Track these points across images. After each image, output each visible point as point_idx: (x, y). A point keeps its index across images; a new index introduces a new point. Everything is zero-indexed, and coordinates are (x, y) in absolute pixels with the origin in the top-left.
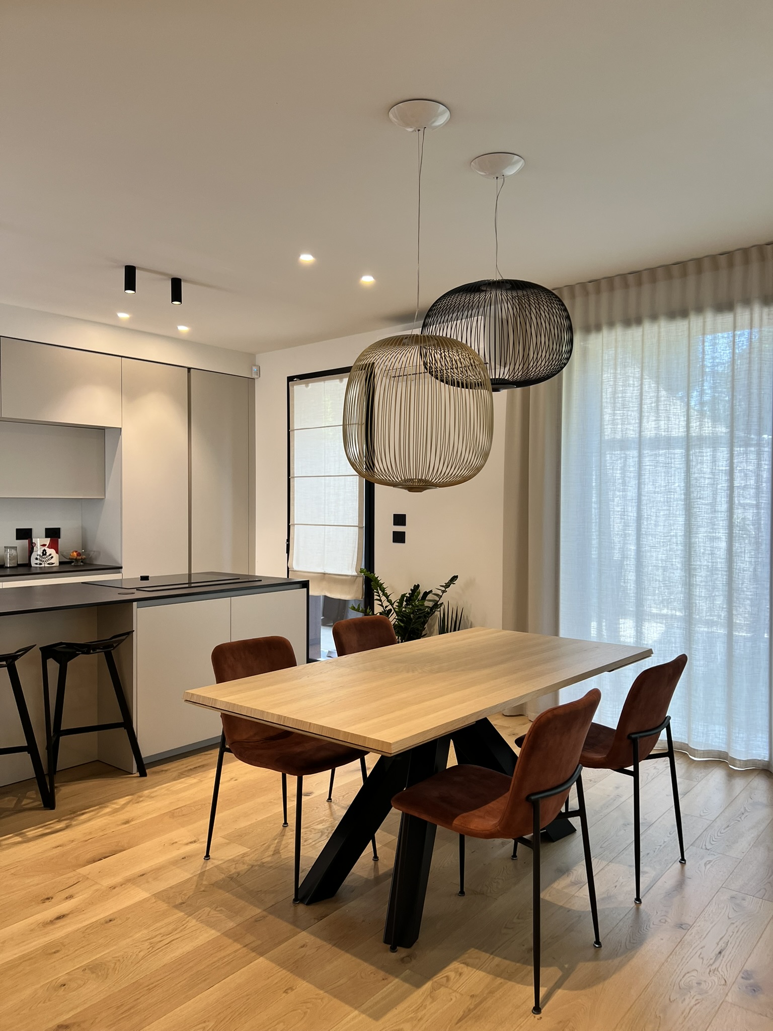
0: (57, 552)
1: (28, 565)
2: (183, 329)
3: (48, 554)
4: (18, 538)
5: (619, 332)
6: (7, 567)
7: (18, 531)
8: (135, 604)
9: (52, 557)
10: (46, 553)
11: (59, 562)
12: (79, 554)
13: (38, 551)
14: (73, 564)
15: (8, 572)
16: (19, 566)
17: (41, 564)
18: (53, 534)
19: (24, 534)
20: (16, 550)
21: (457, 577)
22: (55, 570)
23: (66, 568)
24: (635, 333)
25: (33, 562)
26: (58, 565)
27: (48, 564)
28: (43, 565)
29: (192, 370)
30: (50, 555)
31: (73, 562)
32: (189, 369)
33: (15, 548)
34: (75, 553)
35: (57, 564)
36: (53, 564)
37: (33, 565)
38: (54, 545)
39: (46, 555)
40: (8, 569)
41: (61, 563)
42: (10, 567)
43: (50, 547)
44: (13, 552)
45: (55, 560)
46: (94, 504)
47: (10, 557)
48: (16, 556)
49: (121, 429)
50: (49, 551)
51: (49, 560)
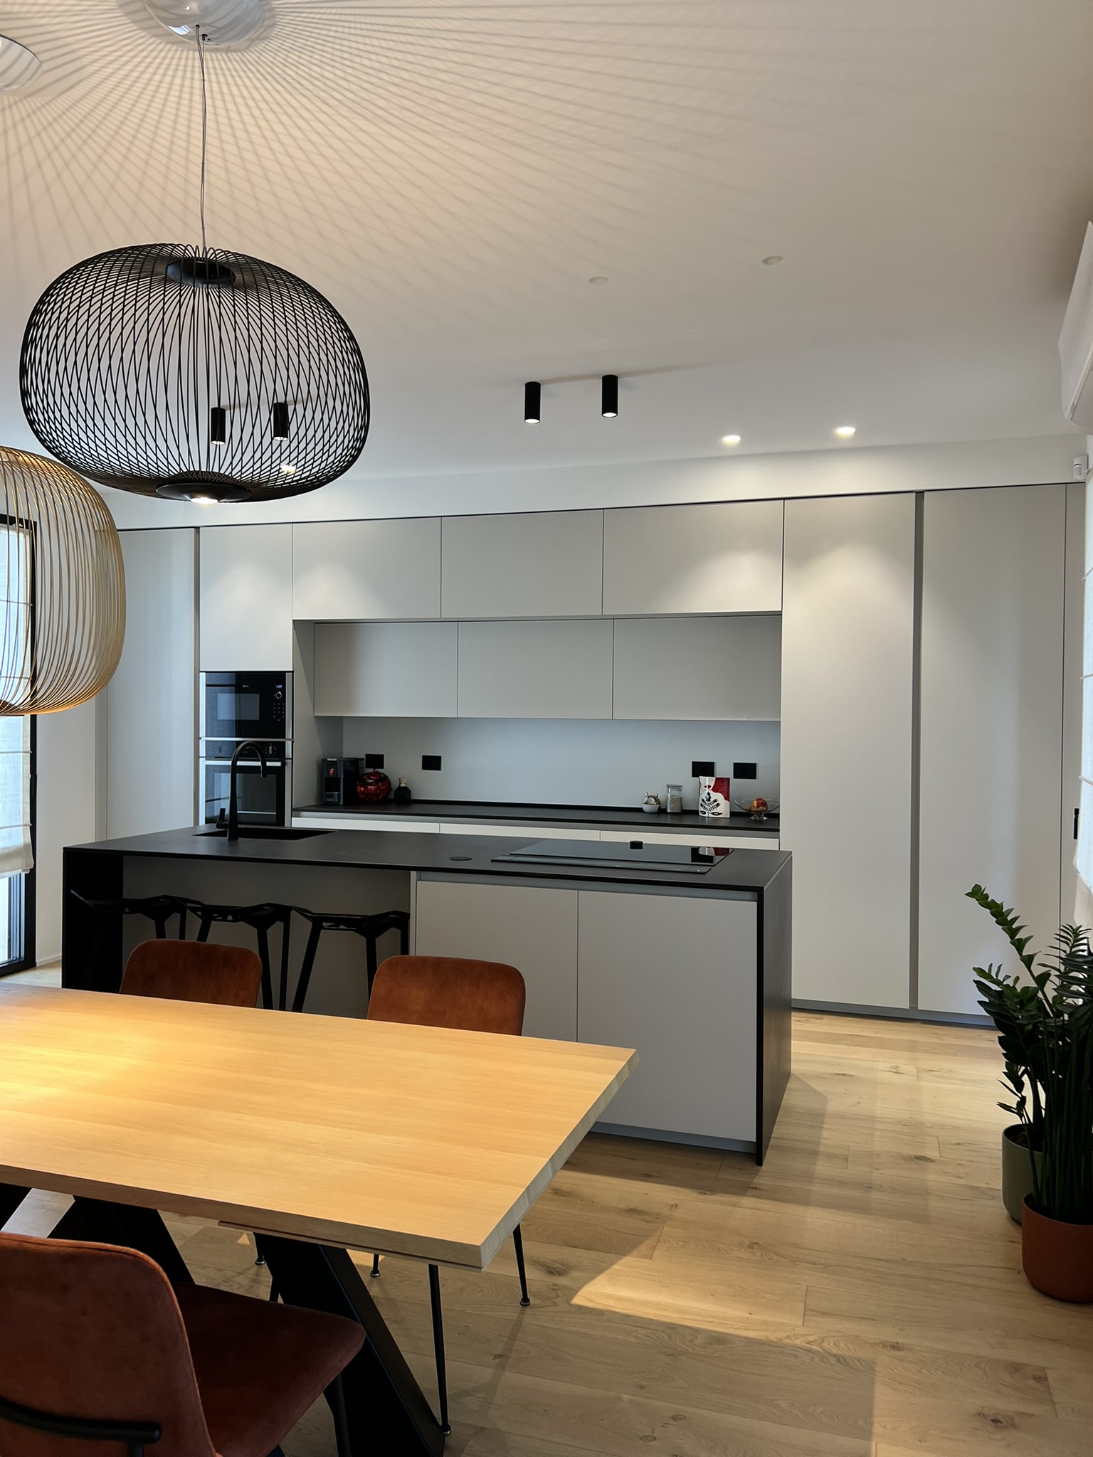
0: (727, 798)
2: (846, 432)
3: (712, 800)
4: (694, 774)
6: (668, 813)
7: (694, 764)
8: (413, 874)
9: (718, 805)
10: (710, 797)
12: (759, 804)
13: (703, 793)
14: (753, 818)
15: (669, 820)
17: (705, 813)
18: (745, 771)
19: (702, 769)
20: (681, 790)
22: (722, 824)
23: (739, 822)
25: (700, 809)
26: (729, 816)
27: (713, 814)
28: (706, 815)
29: (925, 493)
30: (715, 801)
31: (752, 815)
32: (920, 494)
33: (678, 788)
34: (756, 805)
35: (726, 815)
36: (719, 814)
37: (701, 814)
38: (721, 788)
39: (709, 800)
40: (669, 816)
41: (732, 814)
42: (670, 813)
43: (715, 790)
44: (676, 793)
45: (724, 809)
47: (673, 800)
48: (681, 799)
49: (779, 614)
50: (715, 796)
51: (713, 808)
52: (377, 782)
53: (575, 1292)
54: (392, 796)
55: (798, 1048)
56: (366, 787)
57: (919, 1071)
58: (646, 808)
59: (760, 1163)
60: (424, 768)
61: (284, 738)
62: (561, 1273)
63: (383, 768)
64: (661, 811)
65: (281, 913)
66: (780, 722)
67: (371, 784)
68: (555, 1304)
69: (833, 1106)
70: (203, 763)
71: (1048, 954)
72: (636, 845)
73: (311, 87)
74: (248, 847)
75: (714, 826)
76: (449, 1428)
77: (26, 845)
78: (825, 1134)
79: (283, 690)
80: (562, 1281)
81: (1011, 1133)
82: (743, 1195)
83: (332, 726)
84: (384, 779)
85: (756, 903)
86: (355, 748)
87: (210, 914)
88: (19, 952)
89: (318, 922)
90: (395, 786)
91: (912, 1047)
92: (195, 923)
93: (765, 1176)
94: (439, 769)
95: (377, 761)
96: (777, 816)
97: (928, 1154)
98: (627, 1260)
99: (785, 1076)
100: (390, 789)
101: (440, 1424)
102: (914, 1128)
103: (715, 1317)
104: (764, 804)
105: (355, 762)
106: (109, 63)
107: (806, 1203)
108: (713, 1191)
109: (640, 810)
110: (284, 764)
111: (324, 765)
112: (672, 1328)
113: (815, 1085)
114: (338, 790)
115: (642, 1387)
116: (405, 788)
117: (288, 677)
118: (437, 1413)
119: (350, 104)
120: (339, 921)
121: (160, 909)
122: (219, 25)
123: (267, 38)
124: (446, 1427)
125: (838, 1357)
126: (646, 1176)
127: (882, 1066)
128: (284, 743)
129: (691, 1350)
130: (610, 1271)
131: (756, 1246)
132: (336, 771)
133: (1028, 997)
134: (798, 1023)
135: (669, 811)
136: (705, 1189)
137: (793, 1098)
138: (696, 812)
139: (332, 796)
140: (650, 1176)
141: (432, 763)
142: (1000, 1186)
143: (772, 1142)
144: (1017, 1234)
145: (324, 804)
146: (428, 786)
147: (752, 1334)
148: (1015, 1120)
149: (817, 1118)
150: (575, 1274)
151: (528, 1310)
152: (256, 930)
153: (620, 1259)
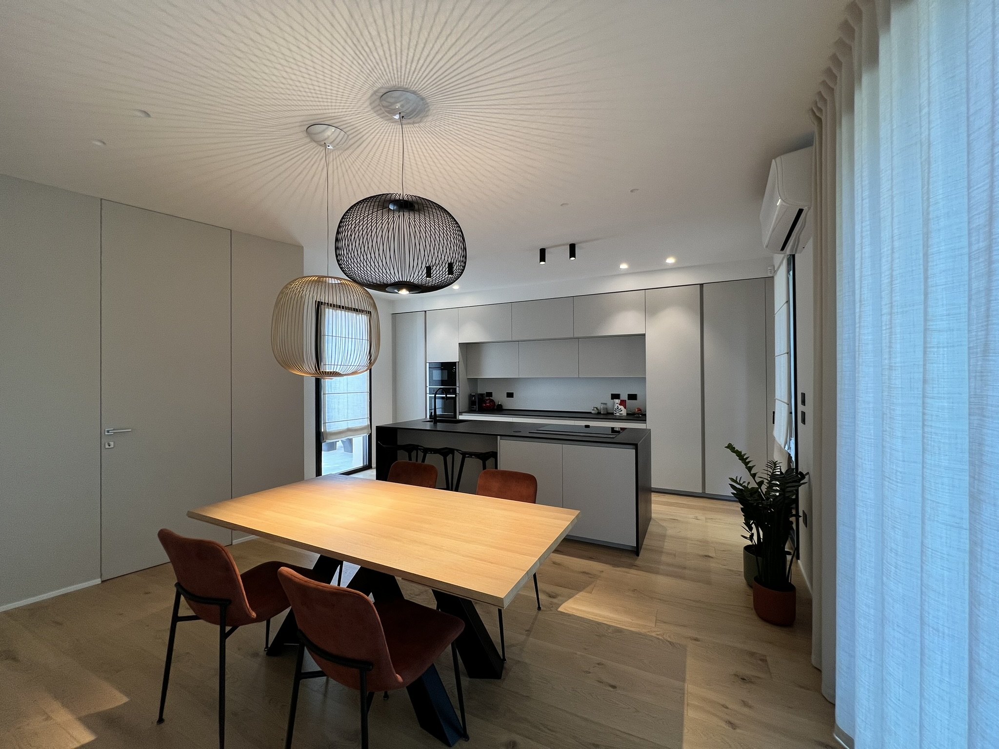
0: (625, 408)
2: (671, 260)
4: (611, 398)
8: (499, 437)
9: (621, 411)
11: (627, 414)
13: (615, 406)
14: (635, 416)
15: (601, 417)
16: (608, 414)
17: (616, 414)
18: (633, 397)
19: (615, 396)
22: (623, 418)
23: (631, 417)
27: (620, 414)
29: (704, 284)
30: (620, 409)
31: (635, 414)
32: (702, 285)
33: (606, 404)
34: (637, 410)
35: (625, 414)
36: (622, 414)
38: (623, 403)
39: (618, 408)
41: (628, 414)
42: (603, 414)
43: (620, 405)
44: (605, 406)
45: (624, 412)
47: (604, 409)
48: (607, 408)
49: (644, 335)
50: (620, 407)
51: (620, 412)
52: (490, 402)
53: (559, 605)
54: (496, 407)
55: (654, 507)
56: (486, 404)
57: (706, 519)
58: (593, 412)
59: (638, 555)
60: (507, 397)
61: (456, 386)
62: (554, 597)
63: (492, 397)
64: (599, 413)
65: (451, 451)
66: (645, 378)
67: (488, 403)
68: (551, 610)
69: (670, 532)
70: (428, 396)
71: (763, 473)
72: (587, 426)
73: (445, 135)
74: (440, 426)
75: (620, 419)
76: (505, 660)
77: (368, 425)
78: (666, 544)
79: (455, 369)
80: (555, 600)
81: (747, 548)
82: (631, 568)
83: (474, 382)
84: (492, 401)
85: (634, 450)
86: (482, 390)
87: (426, 451)
88: (366, 463)
89: (464, 455)
90: (497, 404)
91: (703, 509)
92: (421, 454)
93: (639, 561)
94: (513, 397)
95: (490, 394)
96: (645, 415)
97: (710, 555)
98: (581, 593)
99: (649, 519)
100: (495, 405)
101: (502, 658)
102: (705, 543)
103: (616, 620)
104: (640, 410)
105: (482, 395)
106: (372, 134)
107: (657, 572)
108: (618, 566)
109: (590, 413)
110: (456, 396)
111: (471, 396)
112: (599, 624)
113: (661, 523)
114: (476, 405)
115: (585, 649)
116: (501, 405)
117: (457, 364)
118: (500, 653)
119: (461, 140)
120: (471, 455)
121: (410, 449)
122: (408, 111)
123: (427, 116)
124: (504, 659)
125: (670, 643)
126: (590, 558)
127: (691, 516)
128: (456, 388)
129: (606, 634)
130: (574, 597)
131: (636, 591)
132: (475, 399)
133: (754, 491)
134: (654, 497)
135: (602, 413)
136: (615, 565)
137: (652, 528)
138: (613, 414)
139: (473, 408)
140: (593, 558)
141: (510, 395)
142: (743, 570)
143: (643, 546)
144: (751, 592)
145: (471, 411)
146: (509, 404)
147: (633, 629)
148: (749, 543)
149: (663, 537)
150: (560, 598)
151: (540, 612)
152: (443, 457)
153: (578, 593)
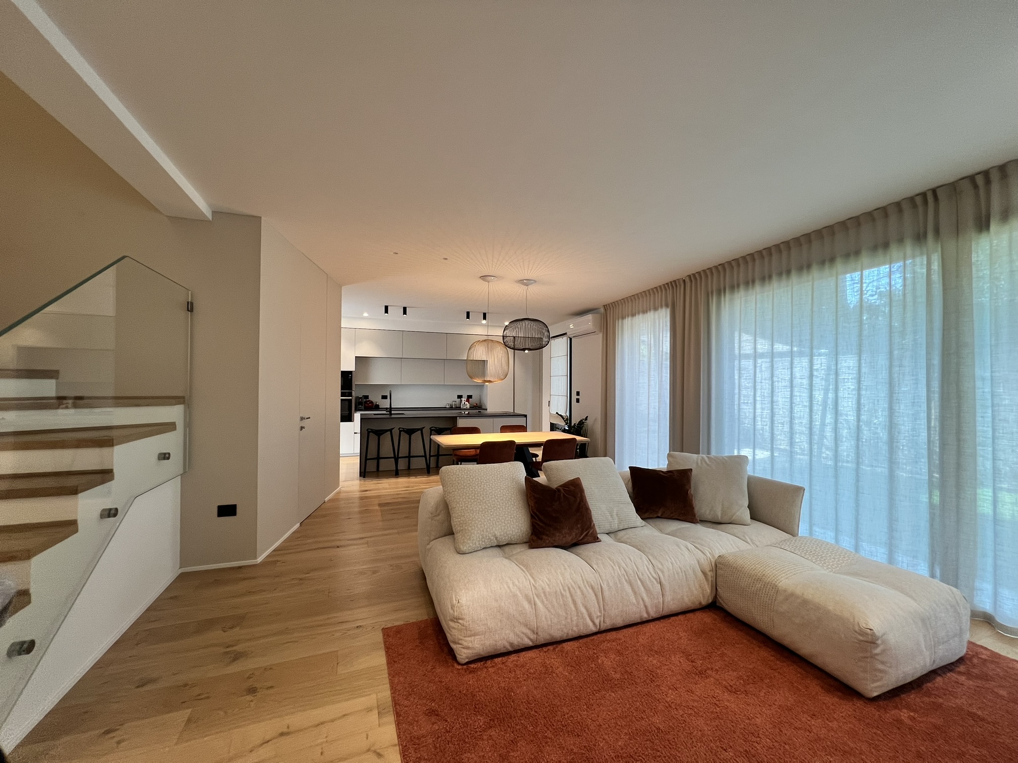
0: (469, 403)
1: (460, 407)
4: (458, 398)
5: (641, 316)
7: (457, 396)
12: (477, 404)
13: (463, 402)
16: (457, 407)
18: (469, 397)
19: (460, 397)
21: (587, 417)
24: (646, 315)
25: (462, 406)
28: (464, 408)
33: (455, 401)
35: (469, 407)
38: (468, 400)
45: (468, 406)
46: (481, 387)
47: (454, 404)
48: (456, 404)
50: (466, 403)
51: (466, 406)
52: (370, 403)
54: (374, 407)
58: (447, 407)
60: (382, 399)
61: (352, 390)
63: (369, 399)
64: (452, 407)
79: (351, 376)
83: (358, 387)
84: (372, 402)
90: (375, 404)
94: (387, 399)
95: (367, 397)
96: (484, 406)
104: (480, 404)
109: (446, 408)
110: (352, 398)
116: (378, 405)
117: (353, 373)
128: (352, 392)
135: (454, 407)
139: (361, 407)
146: (385, 404)
